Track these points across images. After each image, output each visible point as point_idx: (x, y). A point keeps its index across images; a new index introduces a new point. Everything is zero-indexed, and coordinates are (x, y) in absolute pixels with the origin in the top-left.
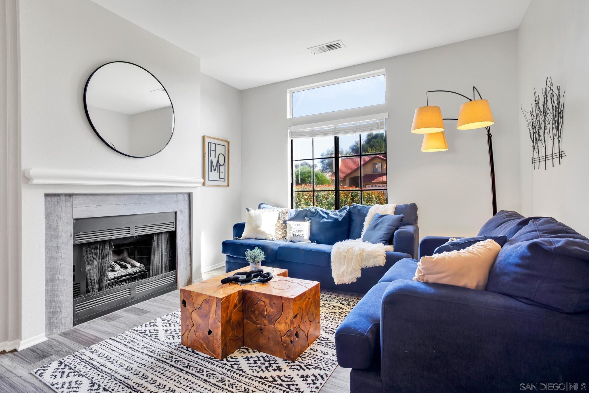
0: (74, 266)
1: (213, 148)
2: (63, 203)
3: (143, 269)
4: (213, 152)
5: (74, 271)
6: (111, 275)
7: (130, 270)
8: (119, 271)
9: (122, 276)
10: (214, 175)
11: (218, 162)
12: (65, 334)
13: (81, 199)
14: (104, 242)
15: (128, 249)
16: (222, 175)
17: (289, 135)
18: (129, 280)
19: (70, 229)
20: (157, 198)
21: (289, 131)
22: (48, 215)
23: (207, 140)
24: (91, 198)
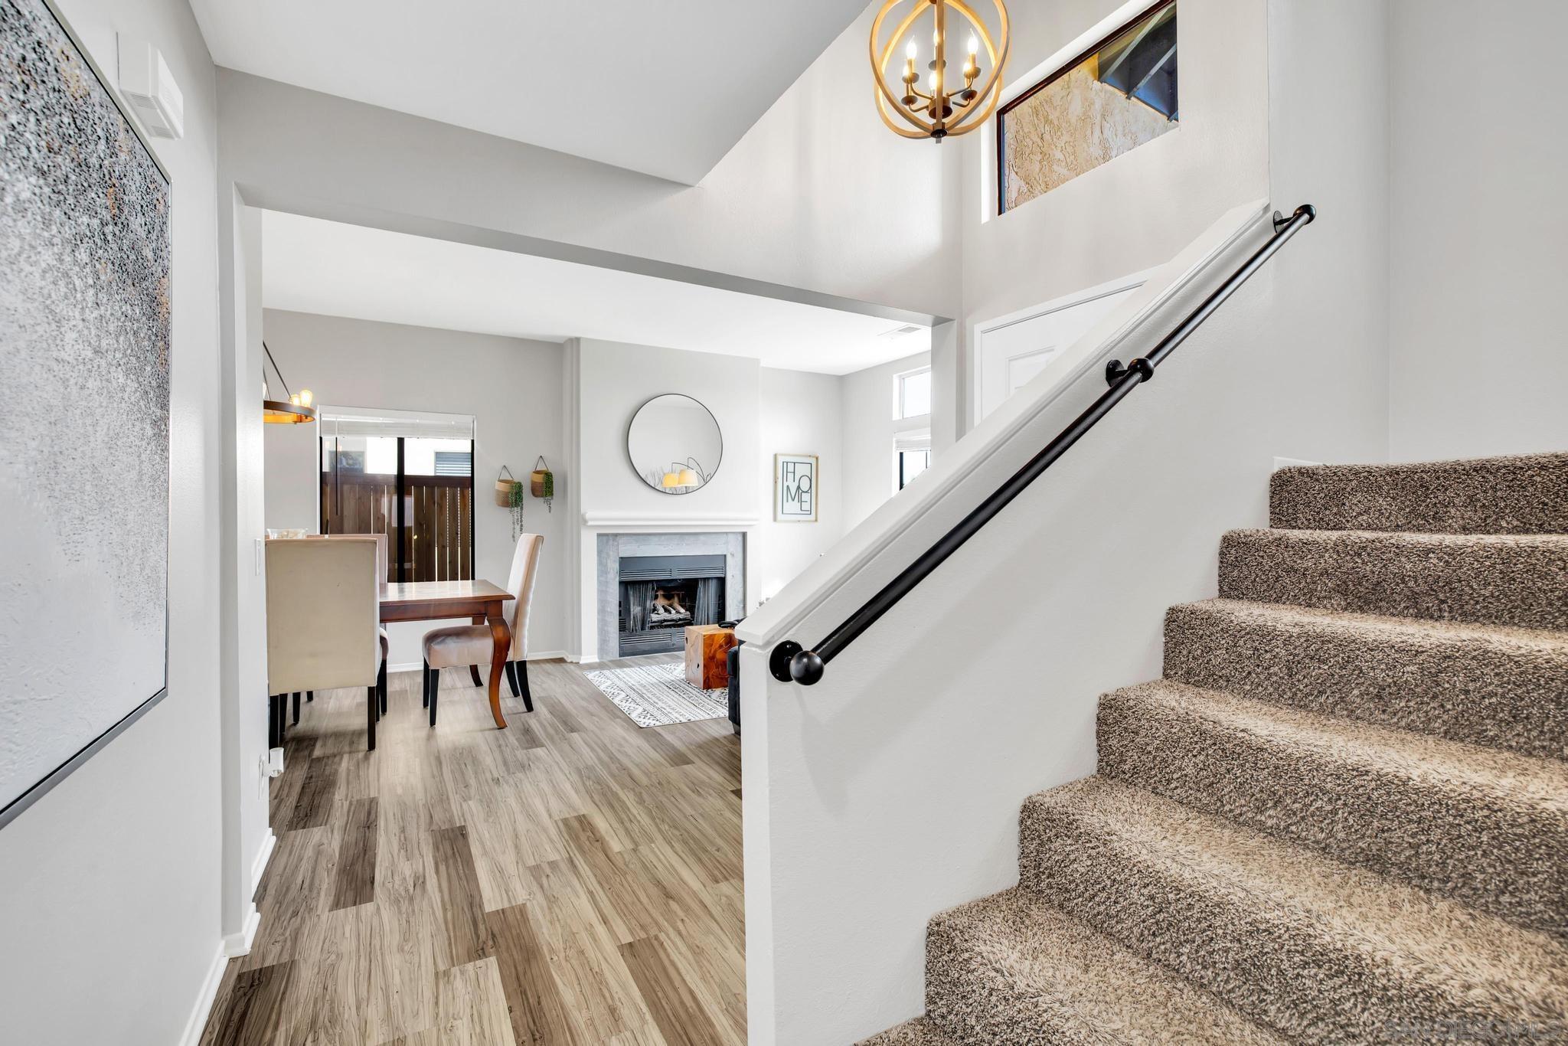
0: (620, 602)
1: (791, 469)
2: (611, 542)
3: (689, 617)
4: (790, 476)
5: (620, 606)
6: (655, 617)
7: (674, 615)
8: (662, 615)
9: (665, 621)
10: (792, 506)
11: (799, 487)
12: (611, 661)
13: (625, 538)
14: (646, 582)
15: (678, 595)
16: (806, 506)
17: (894, 445)
18: (674, 626)
19: (617, 566)
20: (702, 538)
21: (894, 439)
22: (599, 552)
23: (780, 460)
24: (634, 537)
